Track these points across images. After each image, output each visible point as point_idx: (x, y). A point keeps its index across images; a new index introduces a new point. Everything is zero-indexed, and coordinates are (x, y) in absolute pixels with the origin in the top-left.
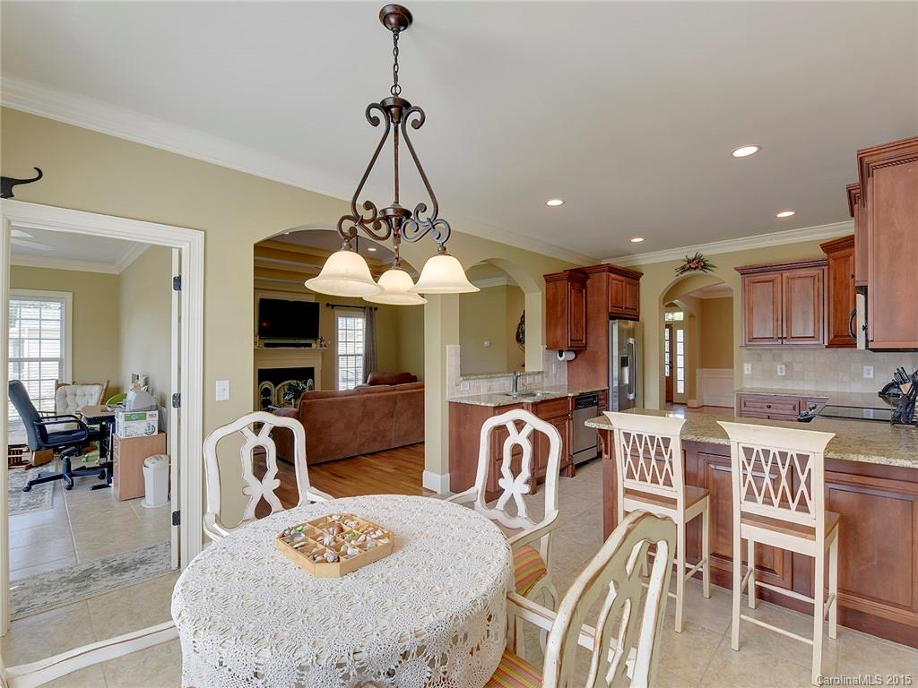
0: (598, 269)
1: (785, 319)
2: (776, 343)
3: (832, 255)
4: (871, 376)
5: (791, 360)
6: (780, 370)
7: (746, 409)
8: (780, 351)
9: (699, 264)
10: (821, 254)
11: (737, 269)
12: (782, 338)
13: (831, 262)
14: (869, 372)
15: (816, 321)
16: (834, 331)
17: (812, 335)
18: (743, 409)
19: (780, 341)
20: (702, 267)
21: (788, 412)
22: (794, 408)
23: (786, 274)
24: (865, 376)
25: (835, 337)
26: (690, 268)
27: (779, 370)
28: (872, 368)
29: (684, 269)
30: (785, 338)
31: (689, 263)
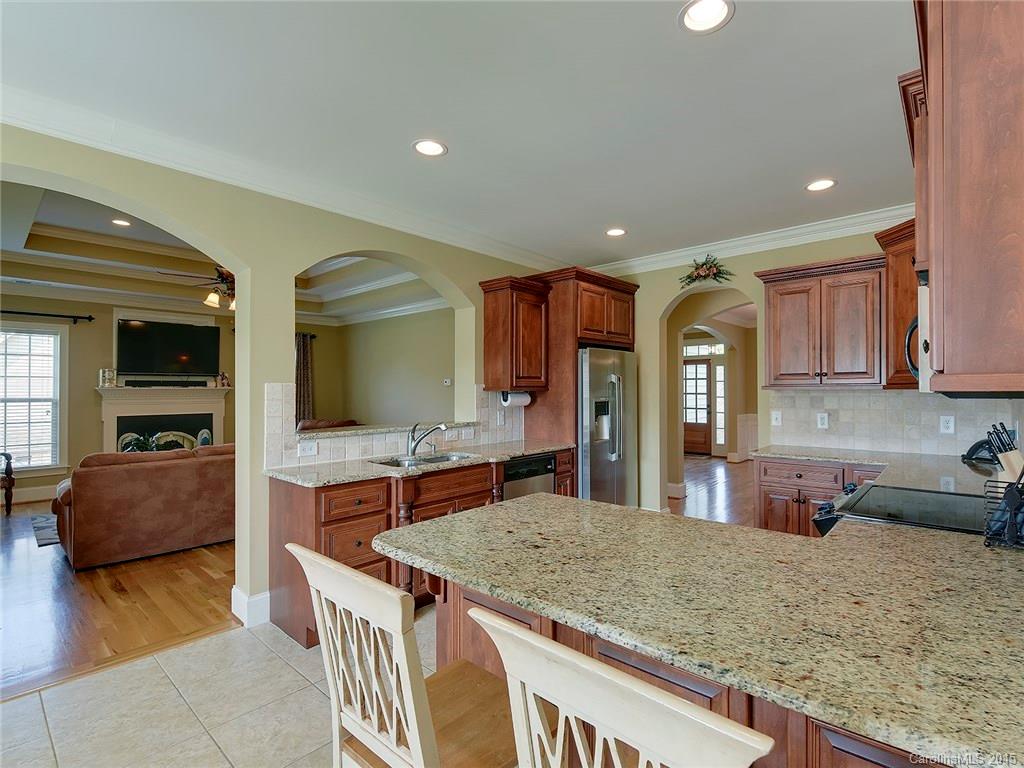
0: (562, 274)
1: (826, 347)
2: (813, 382)
3: (892, 249)
4: (951, 430)
5: (836, 407)
6: (821, 420)
7: (766, 478)
8: (821, 394)
9: (712, 270)
10: (876, 249)
11: (760, 275)
12: (821, 375)
13: (891, 259)
14: (948, 425)
15: (870, 350)
16: (895, 363)
17: (865, 370)
18: (764, 478)
19: (818, 378)
20: (714, 274)
21: (828, 485)
22: (836, 480)
23: (827, 281)
24: (943, 430)
25: (897, 372)
26: (699, 277)
27: (819, 420)
28: (952, 419)
29: (691, 279)
30: (826, 374)
31: (696, 269)
